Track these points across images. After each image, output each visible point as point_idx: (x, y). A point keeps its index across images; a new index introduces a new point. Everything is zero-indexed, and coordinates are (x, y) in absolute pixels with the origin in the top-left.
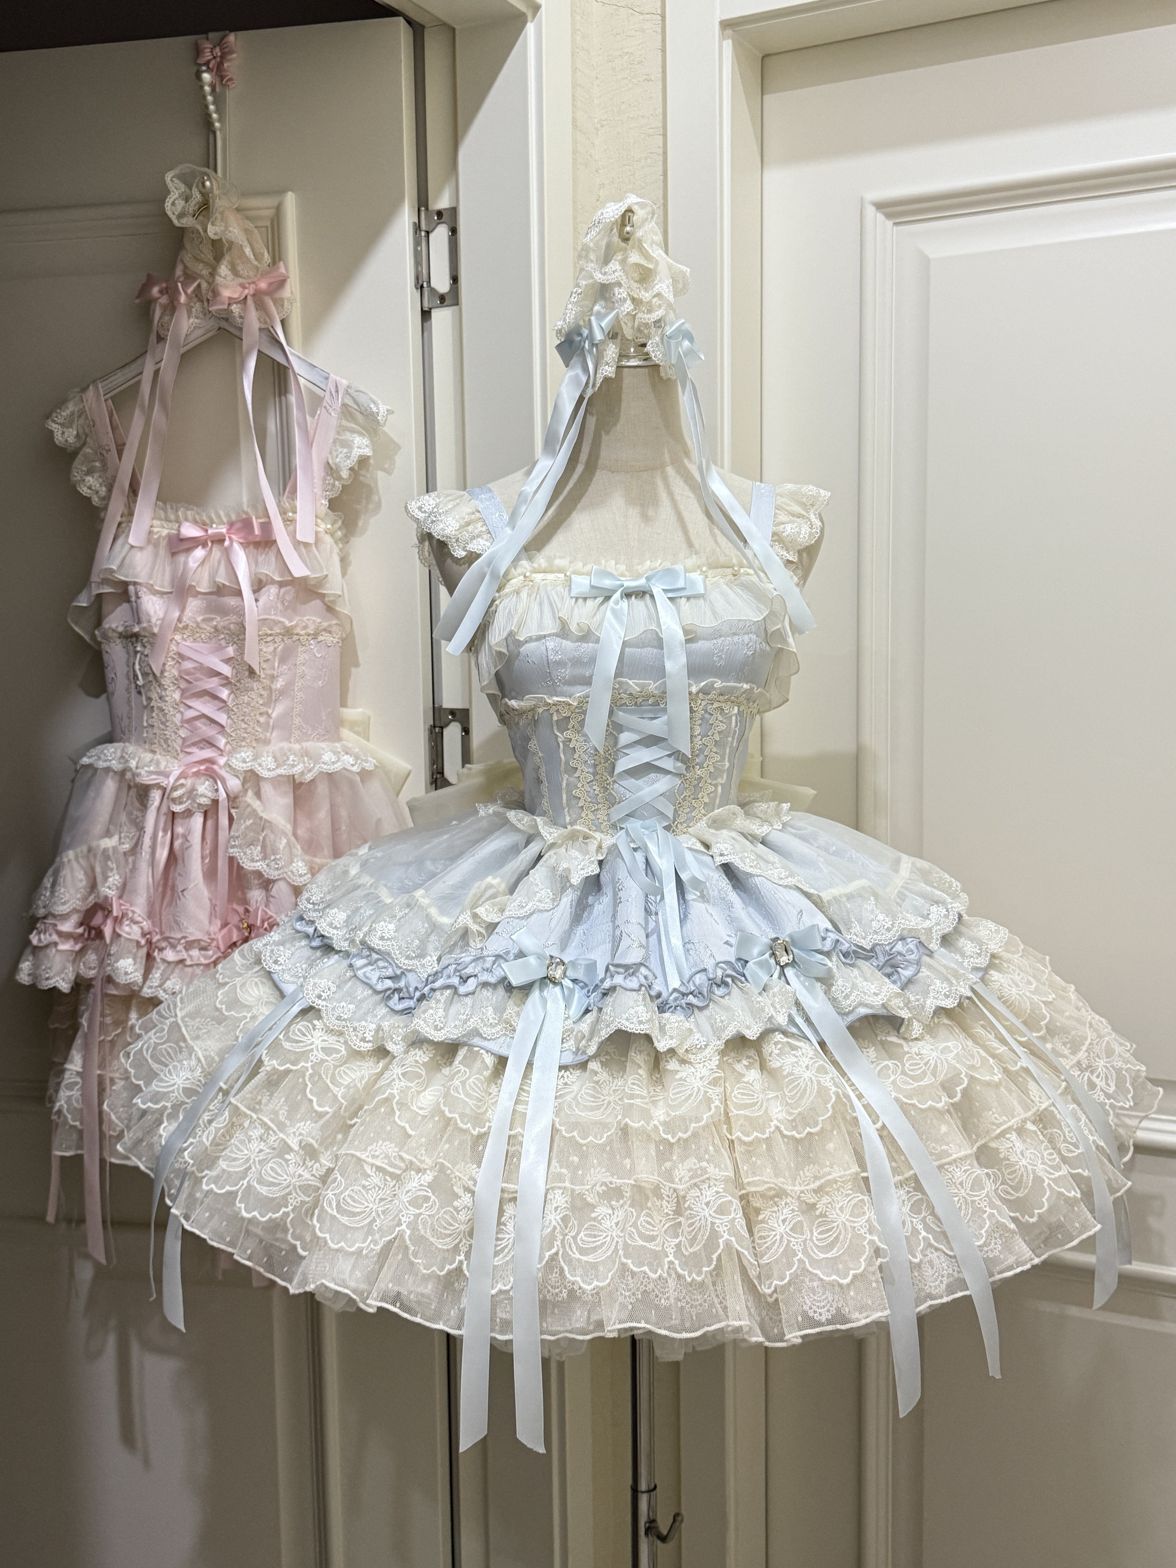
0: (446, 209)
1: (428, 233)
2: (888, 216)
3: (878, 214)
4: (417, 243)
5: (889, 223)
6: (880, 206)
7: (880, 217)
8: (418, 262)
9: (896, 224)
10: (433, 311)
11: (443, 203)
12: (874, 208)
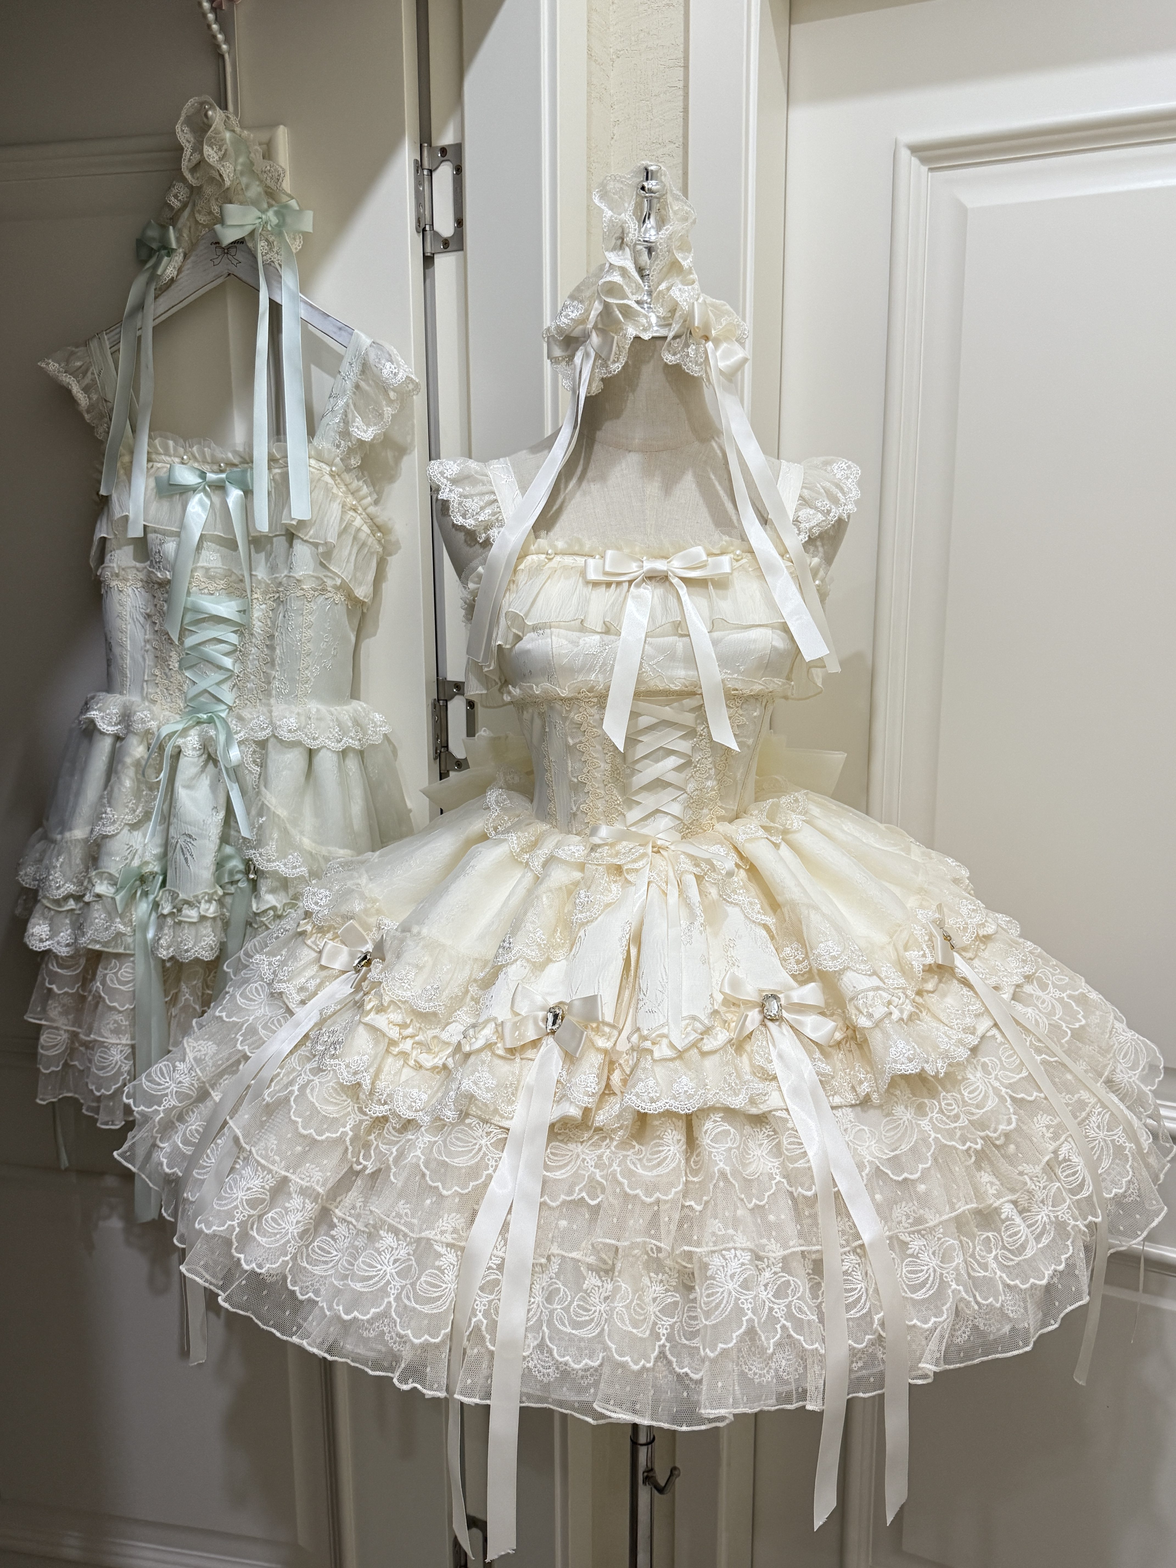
0: (449, 146)
1: (431, 172)
2: (924, 161)
3: (913, 158)
4: (419, 182)
5: (924, 169)
6: (916, 150)
7: (915, 161)
8: (419, 203)
9: (931, 170)
10: (435, 256)
11: (447, 139)
12: (908, 152)
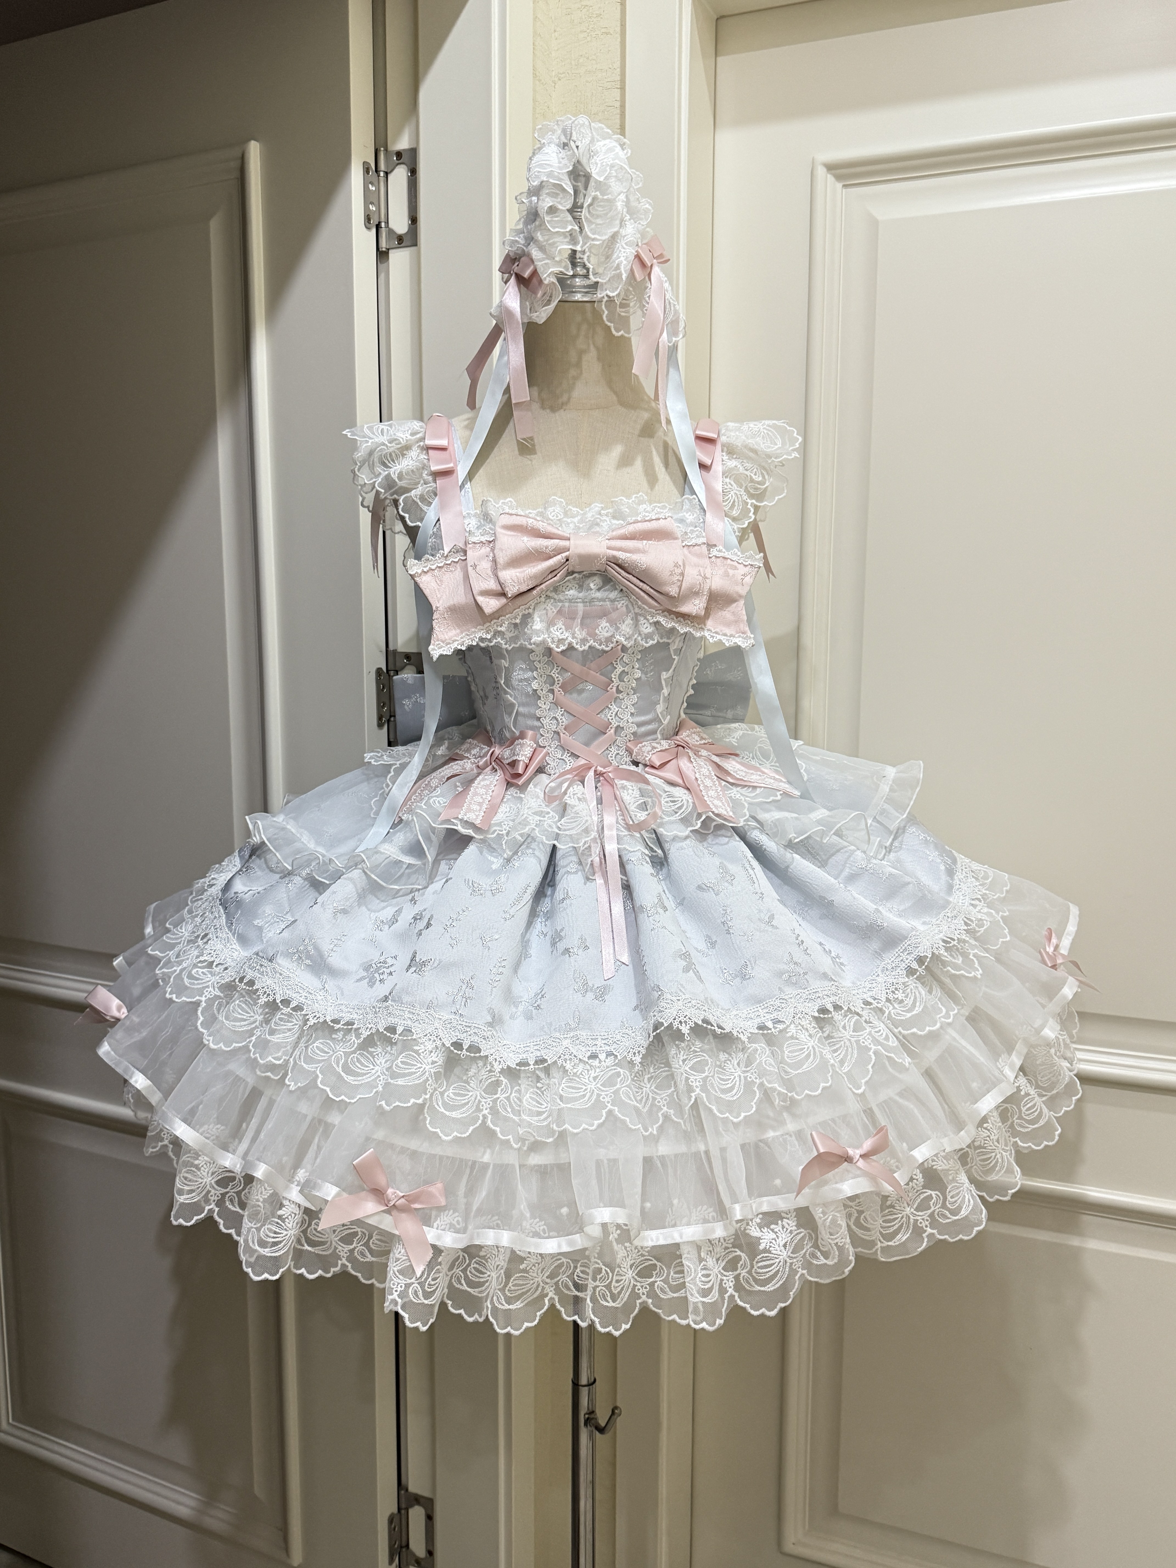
0: (404, 150)
1: (387, 174)
2: (838, 178)
3: (829, 176)
5: (839, 185)
6: (831, 168)
7: (830, 178)
8: (369, 201)
9: (845, 186)
10: (390, 251)
11: (403, 144)
12: (825, 170)
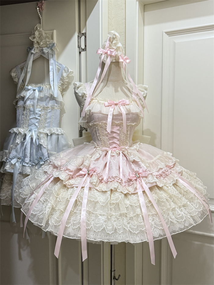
1: (81, 37)
2: (168, 35)
4: (78, 39)
5: (168, 36)
6: (166, 33)
7: (166, 35)
8: (78, 43)
10: (81, 52)
11: (84, 32)
